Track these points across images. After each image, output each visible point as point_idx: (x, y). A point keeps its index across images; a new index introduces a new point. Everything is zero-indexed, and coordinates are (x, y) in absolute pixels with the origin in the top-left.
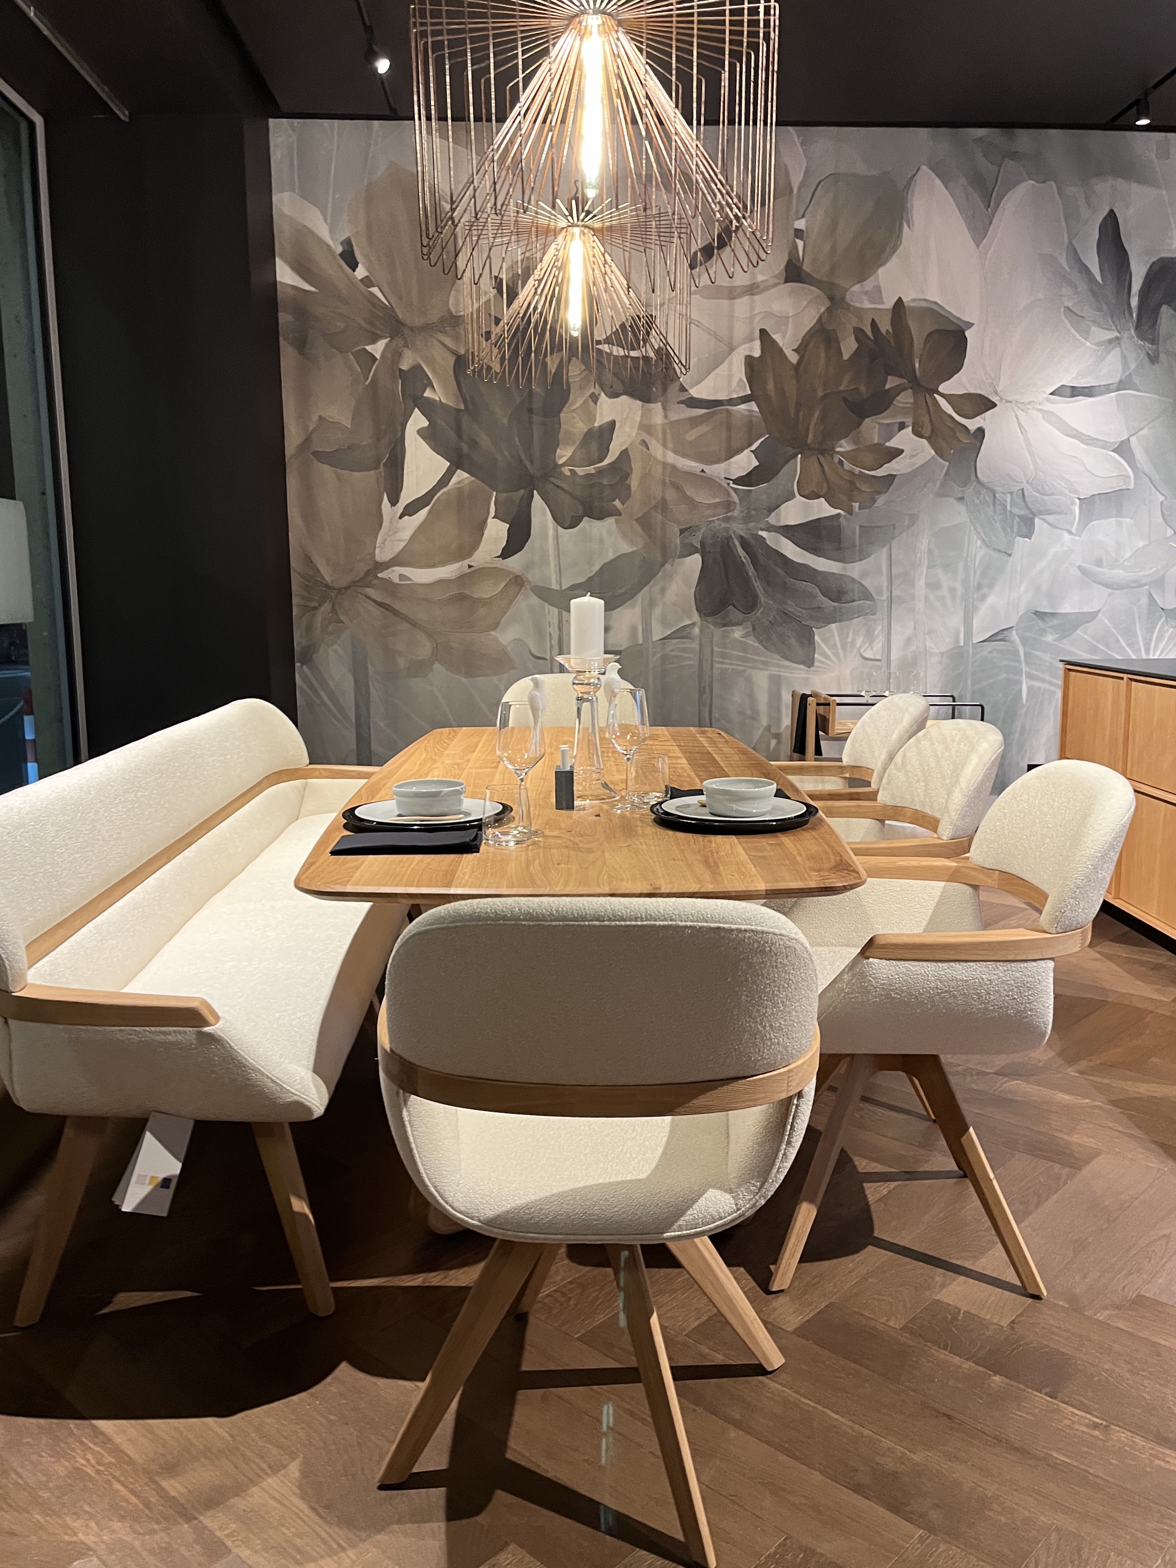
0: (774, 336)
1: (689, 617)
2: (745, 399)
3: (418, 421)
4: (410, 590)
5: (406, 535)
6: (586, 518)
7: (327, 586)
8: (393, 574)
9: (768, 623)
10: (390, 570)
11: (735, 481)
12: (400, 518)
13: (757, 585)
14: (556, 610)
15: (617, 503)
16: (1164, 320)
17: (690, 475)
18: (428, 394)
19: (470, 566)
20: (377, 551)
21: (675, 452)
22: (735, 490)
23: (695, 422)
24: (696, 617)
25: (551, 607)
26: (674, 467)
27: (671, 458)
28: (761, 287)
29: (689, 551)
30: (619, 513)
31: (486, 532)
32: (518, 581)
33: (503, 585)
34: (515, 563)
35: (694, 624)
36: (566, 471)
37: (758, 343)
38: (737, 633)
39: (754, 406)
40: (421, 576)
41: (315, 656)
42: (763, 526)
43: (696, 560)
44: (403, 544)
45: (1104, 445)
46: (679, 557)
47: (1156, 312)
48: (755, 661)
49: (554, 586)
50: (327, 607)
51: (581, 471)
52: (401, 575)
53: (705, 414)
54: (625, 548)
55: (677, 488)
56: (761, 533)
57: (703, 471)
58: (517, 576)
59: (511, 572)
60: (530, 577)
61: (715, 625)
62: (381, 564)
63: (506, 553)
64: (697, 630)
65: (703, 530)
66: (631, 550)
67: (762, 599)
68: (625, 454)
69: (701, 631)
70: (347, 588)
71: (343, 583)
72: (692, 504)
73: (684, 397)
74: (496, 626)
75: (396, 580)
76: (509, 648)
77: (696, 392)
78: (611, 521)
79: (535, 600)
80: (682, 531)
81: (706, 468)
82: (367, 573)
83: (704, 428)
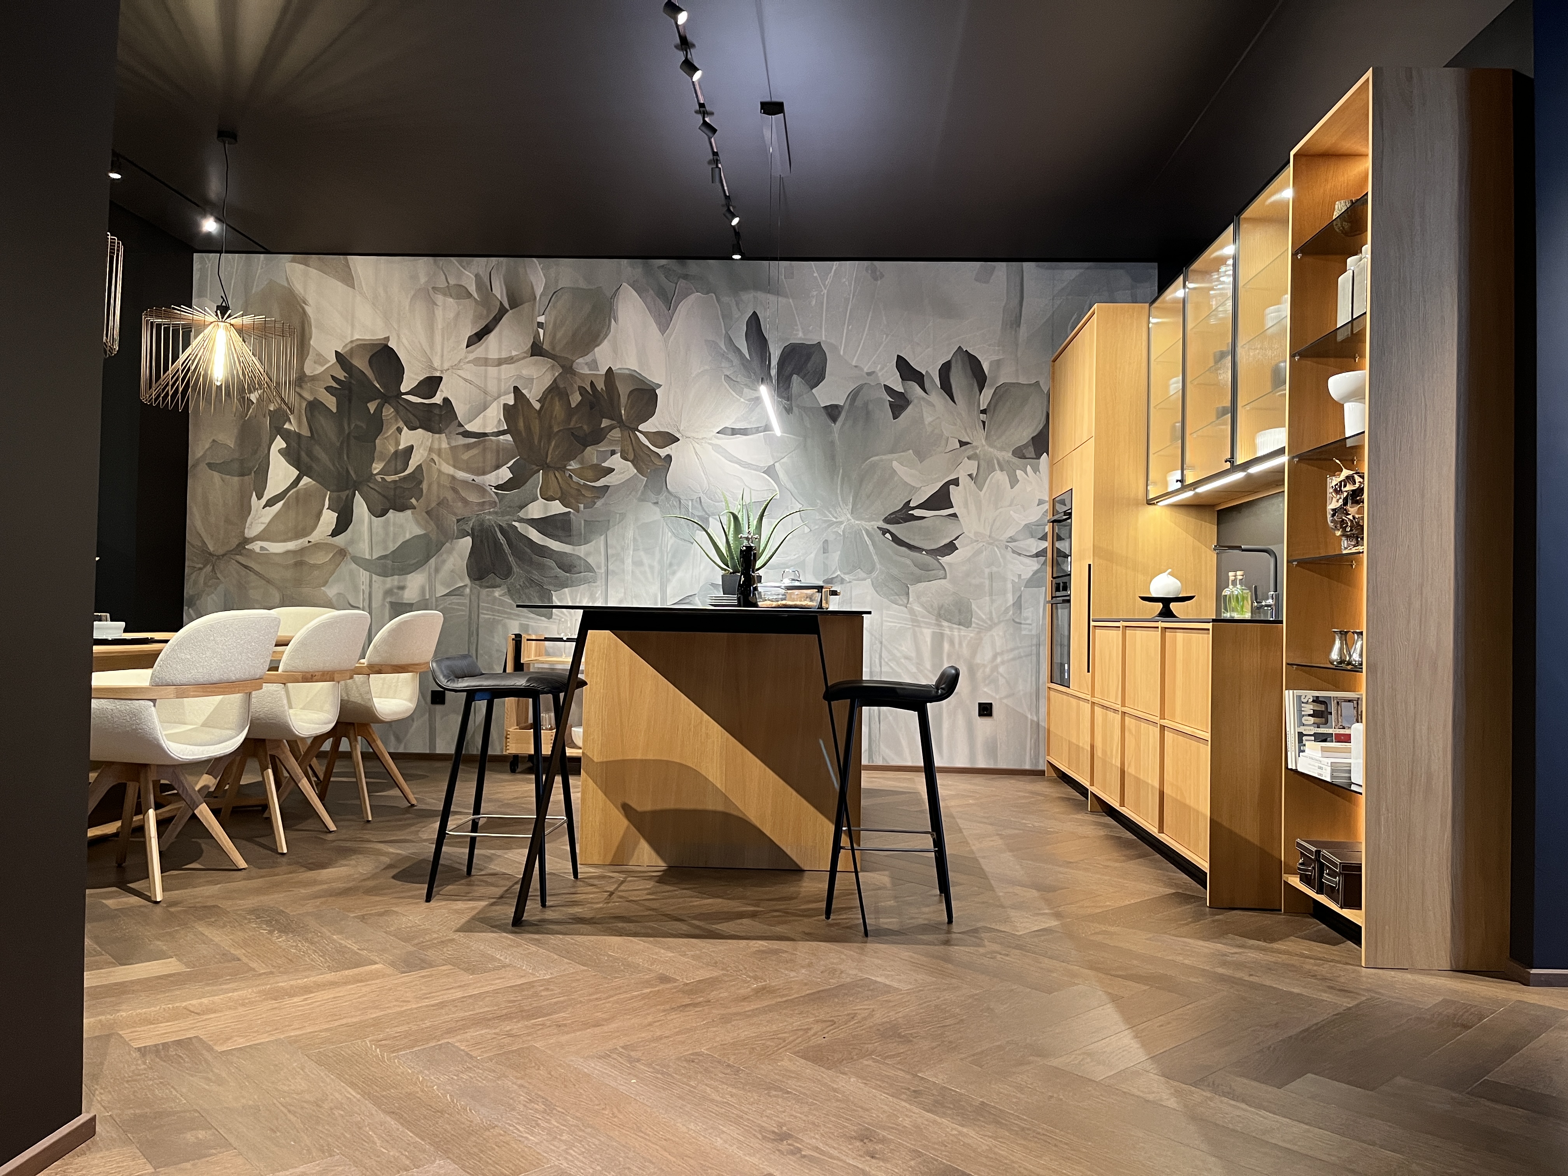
0: (523, 391)
1: (462, 580)
2: (503, 433)
3: (279, 443)
4: (266, 557)
5: (267, 520)
6: (391, 510)
7: (210, 554)
8: (256, 546)
9: (519, 587)
10: (254, 543)
11: (496, 487)
12: (263, 508)
13: (511, 559)
14: (368, 573)
15: (413, 501)
16: (794, 384)
17: (465, 482)
18: (287, 426)
19: (309, 542)
20: (246, 531)
21: (454, 467)
22: (496, 493)
23: (468, 447)
24: (467, 581)
25: (364, 572)
26: (453, 478)
27: (451, 470)
28: (515, 359)
29: (464, 534)
30: (414, 508)
31: (322, 519)
32: (342, 553)
33: (332, 555)
34: (340, 540)
35: (466, 586)
36: (378, 478)
37: (512, 395)
38: (497, 593)
39: (508, 437)
40: (276, 548)
41: (198, 602)
42: (515, 518)
43: (469, 540)
44: (263, 526)
45: (757, 468)
46: (457, 538)
47: (789, 378)
48: (511, 613)
49: (368, 557)
50: (209, 568)
51: (388, 479)
52: (261, 547)
53: (475, 442)
54: (419, 531)
55: (454, 490)
56: (514, 523)
57: (473, 480)
58: (342, 549)
59: (338, 547)
60: (350, 550)
61: (481, 586)
62: (248, 539)
63: (335, 533)
64: (468, 590)
65: (473, 520)
66: (422, 533)
67: (516, 569)
68: (419, 467)
69: (471, 590)
70: (223, 555)
71: (221, 552)
72: (465, 502)
73: (461, 430)
74: (325, 584)
75: (258, 550)
76: (334, 600)
77: (469, 427)
78: (409, 512)
79: (354, 566)
80: (458, 521)
81: (475, 478)
82: (238, 545)
83: (474, 451)
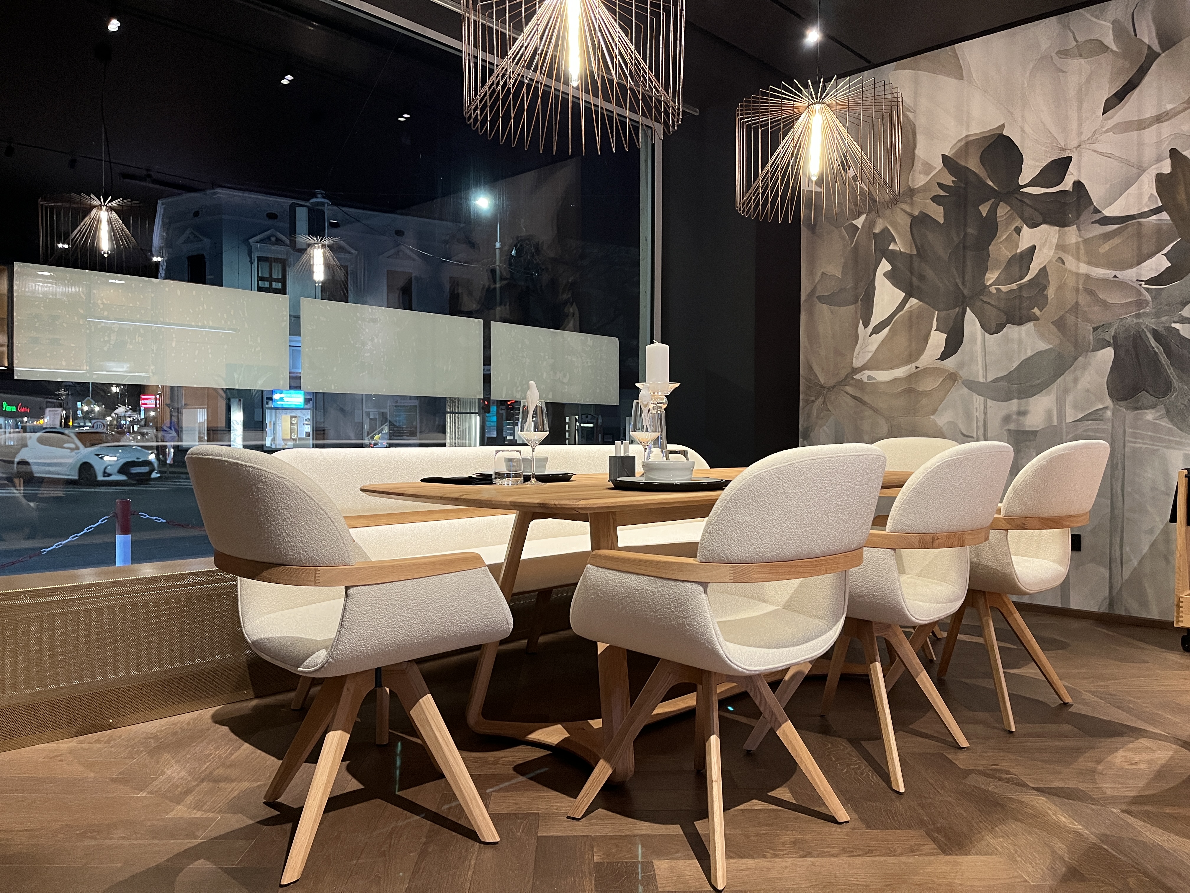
0: (1184, 153)
1: (1101, 401)
2: (1157, 211)
3: (885, 266)
4: (874, 387)
5: (873, 347)
6: (1008, 325)
7: (822, 387)
8: (863, 376)
9: (1182, 406)
10: (861, 373)
11: (1147, 282)
12: (870, 336)
13: (1171, 371)
14: (982, 398)
15: (1036, 311)
17: (1105, 282)
18: (891, 247)
19: (917, 368)
20: (854, 361)
21: (1089, 263)
22: (1147, 290)
23: (1107, 237)
24: (1108, 402)
25: (978, 396)
26: (1088, 277)
27: (1084, 268)
28: (1170, 114)
29: (1102, 344)
30: (1037, 319)
31: (930, 342)
32: (953, 377)
33: (941, 380)
34: (950, 363)
35: (1106, 408)
36: (993, 289)
37: (1169, 161)
38: (1150, 415)
39: (1165, 216)
40: (883, 376)
41: (812, 434)
42: (1175, 319)
43: (1109, 352)
44: (870, 355)
46: (1093, 351)
48: (1170, 441)
49: (981, 380)
50: (821, 399)
51: (1004, 288)
52: (868, 376)
53: (1118, 228)
54: (1043, 346)
55: (1090, 292)
56: (1173, 325)
57: (1115, 276)
58: (952, 373)
59: (948, 371)
60: (961, 374)
61: (1127, 408)
62: (856, 369)
63: (944, 356)
64: (1109, 413)
65: (1116, 326)
66: (1047, 348)
67: (1176, 384)
68: (1043, 271)
69: (1113, 414)
70: (834, 387)
71: (831, 383)
72: (1105, 305)
73: (1097, 217)
74: (934, 411)
75: (865, 380)
76: (944, 429)
77: (1108, 212)
78: (1030, 326)
79: (965, 391)
80: (1095, 329)
81: (1117, 273)
82: (847, 376)
83: (1116, 241)
